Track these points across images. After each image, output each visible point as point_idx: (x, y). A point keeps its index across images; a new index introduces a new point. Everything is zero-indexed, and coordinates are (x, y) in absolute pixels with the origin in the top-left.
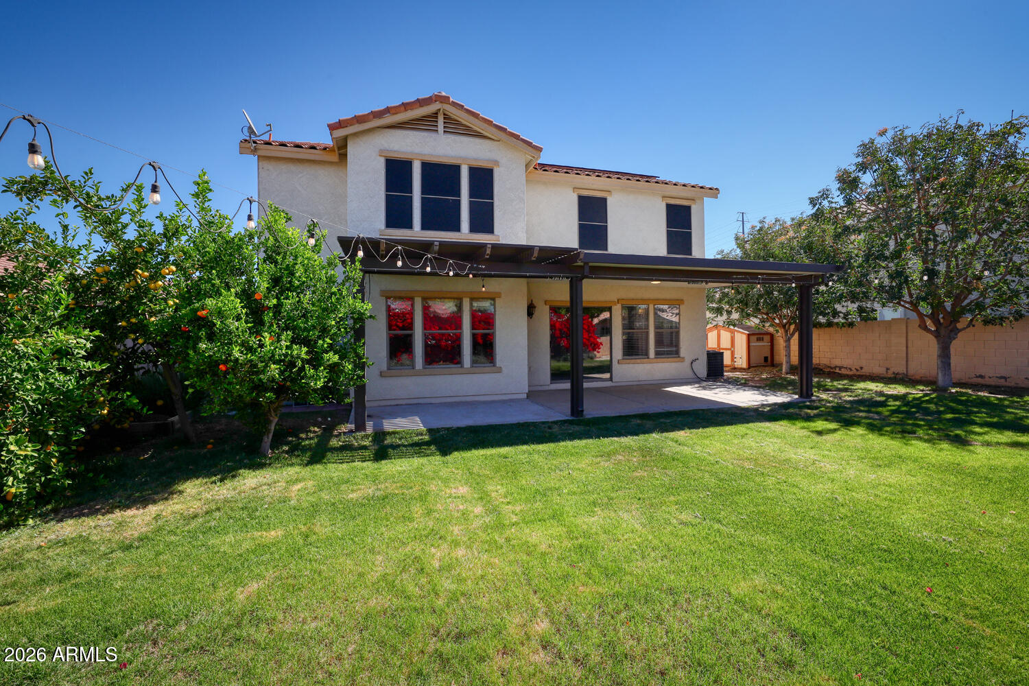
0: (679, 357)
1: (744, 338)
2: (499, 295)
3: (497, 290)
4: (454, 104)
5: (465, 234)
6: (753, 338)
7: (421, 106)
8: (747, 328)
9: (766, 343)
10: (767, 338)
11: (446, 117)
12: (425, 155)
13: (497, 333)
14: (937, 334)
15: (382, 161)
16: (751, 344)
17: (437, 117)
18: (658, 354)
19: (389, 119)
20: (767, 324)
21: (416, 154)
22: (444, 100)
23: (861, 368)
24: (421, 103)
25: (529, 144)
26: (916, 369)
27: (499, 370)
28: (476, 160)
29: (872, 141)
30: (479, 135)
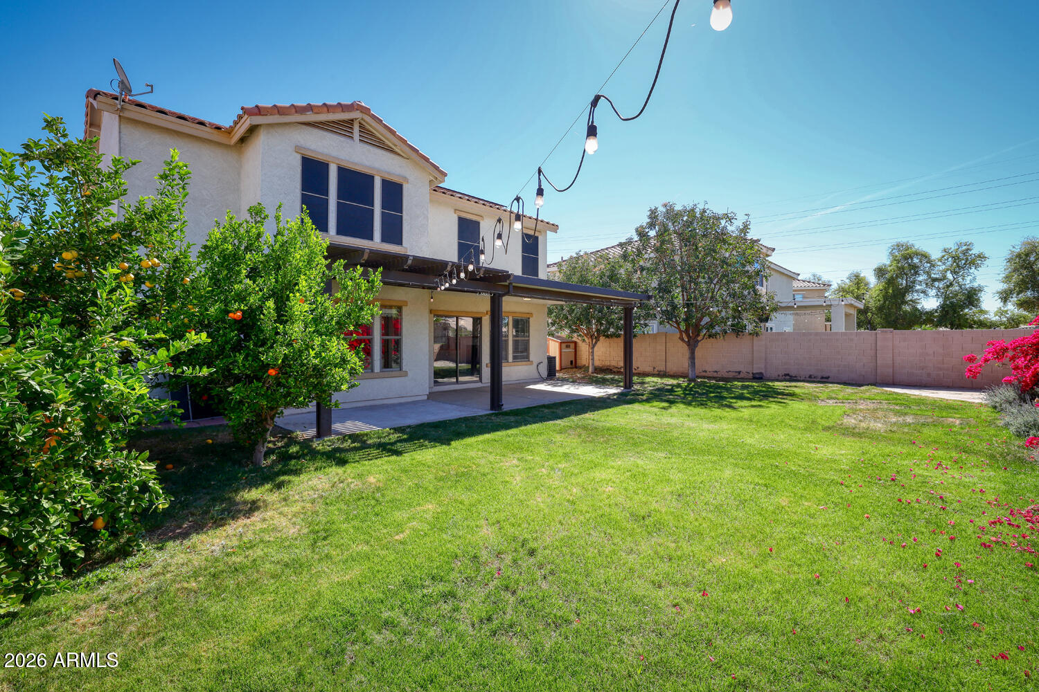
0: (529, 361)
1: (557, 345)
2: (406, 303)
3: (405, 299)
4: (374, 117)
5: (376, 243)
6: (564, 345)
7: (343, 111)
8: (558, 337)
9: (571, 350)
10: (572, 345)
11: (361, 126)
12: (342, 160)
13: (404, 339)
14: (688, 344)
15: (299, 157)
16: (563, 350)
17: (352, 124)
18: (515, 358)
19: (310, 117)
20: (575, 335)
21: (333, 157)
22: (366, 111)
23: (638, 368)
24: (341, 107)
25: (436, 168)
26: (672, 368)
27: (406, 374)
28: (389, 173)
29: (656, 209)
30: (390, 150)
